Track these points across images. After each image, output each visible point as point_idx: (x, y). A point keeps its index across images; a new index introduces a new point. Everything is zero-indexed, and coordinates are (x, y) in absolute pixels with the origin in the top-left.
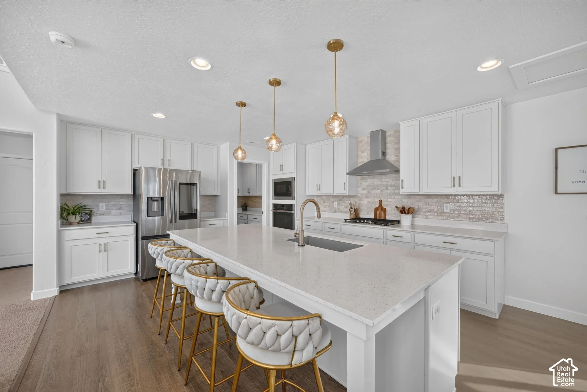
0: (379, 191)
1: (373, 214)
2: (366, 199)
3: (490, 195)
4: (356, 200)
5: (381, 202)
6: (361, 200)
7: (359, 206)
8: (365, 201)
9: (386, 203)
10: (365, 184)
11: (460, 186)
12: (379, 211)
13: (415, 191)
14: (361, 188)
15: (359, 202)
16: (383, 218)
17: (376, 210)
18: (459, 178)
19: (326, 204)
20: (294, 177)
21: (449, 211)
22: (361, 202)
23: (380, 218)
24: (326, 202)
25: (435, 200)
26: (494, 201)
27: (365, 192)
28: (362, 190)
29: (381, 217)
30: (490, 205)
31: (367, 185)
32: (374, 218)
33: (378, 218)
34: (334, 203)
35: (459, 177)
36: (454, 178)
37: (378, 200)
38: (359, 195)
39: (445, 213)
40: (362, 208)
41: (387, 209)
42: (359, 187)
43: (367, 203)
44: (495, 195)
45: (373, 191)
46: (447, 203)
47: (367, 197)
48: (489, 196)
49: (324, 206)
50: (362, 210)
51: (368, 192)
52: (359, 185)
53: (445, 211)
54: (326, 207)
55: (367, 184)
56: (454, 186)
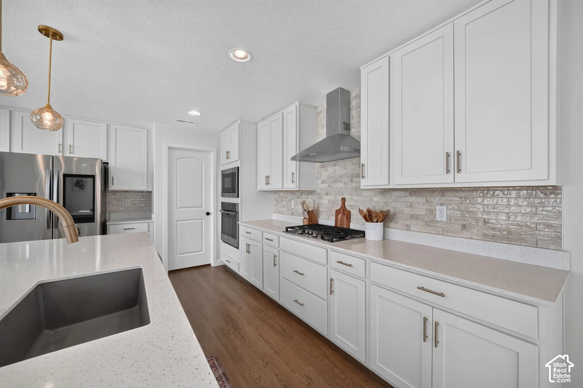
0: (341, 185)
1: (334, 218)
2: (327, 196)
3: (527, 188)
4: (315, 197)
5: (344, 200)
6: (320, 198)
7: (318, 207)
8: (325, 200)
9: (352, 203)
10: (325, 174)
11: (459, 171)
12: (341, 215)
13: (383, 183)
14: (320, 181)
15: (317, 200)
16: (345, 226)
17: (337, 212)
18: (459, 154)
19: (284, 203)
20: (238, 168)
21: (445, 219)
22: (321, 201)
23: (342, 227)
24: (283, 200)
25: (421, 200)
26: (536, 202)
27: (325, 186)
28: (322, 183)
29: (343, 224)
30: (529, 209)
31: (328, 176)
32: (334, 225)
33: (339, 226)
34: (291, 201)
35: (458, 152)
36: (448, 155)
37: (339, 198)
38: (318, 191)
39: (438, 221)
40: (321, 209)
41: (352, 213)
42: (318, 179)
43: (327, 203)
44: (538, 188)
45: (335, 184)
46: (442, 204)
47: (327, 195)
48: (525, 192)
49: (282, 206)
50: (322, 213)
51: (329, 186)
52: (318, 175)
53: (438, 218)
54: (283, 207)
55: (327, 173)
56: (448, 171)
